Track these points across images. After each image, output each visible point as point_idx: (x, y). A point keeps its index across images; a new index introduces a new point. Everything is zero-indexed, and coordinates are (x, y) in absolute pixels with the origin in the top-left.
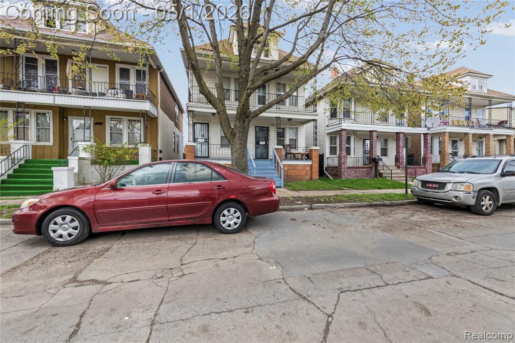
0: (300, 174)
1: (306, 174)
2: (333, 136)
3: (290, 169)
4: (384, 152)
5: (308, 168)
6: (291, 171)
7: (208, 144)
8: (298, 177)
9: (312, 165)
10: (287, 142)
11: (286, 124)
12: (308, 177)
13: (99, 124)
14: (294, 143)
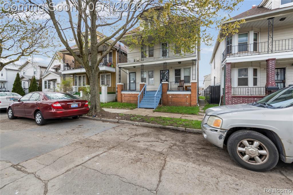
0: (181, 101)
1: (187, 101)
3: (173, 97)
5: (187, 97)
7: (136, 83)
8: (179, 103)
9: (191, 94)
10: (182, 78)
11: (180, 66)
12: (188, 104)
14: (188, 79)
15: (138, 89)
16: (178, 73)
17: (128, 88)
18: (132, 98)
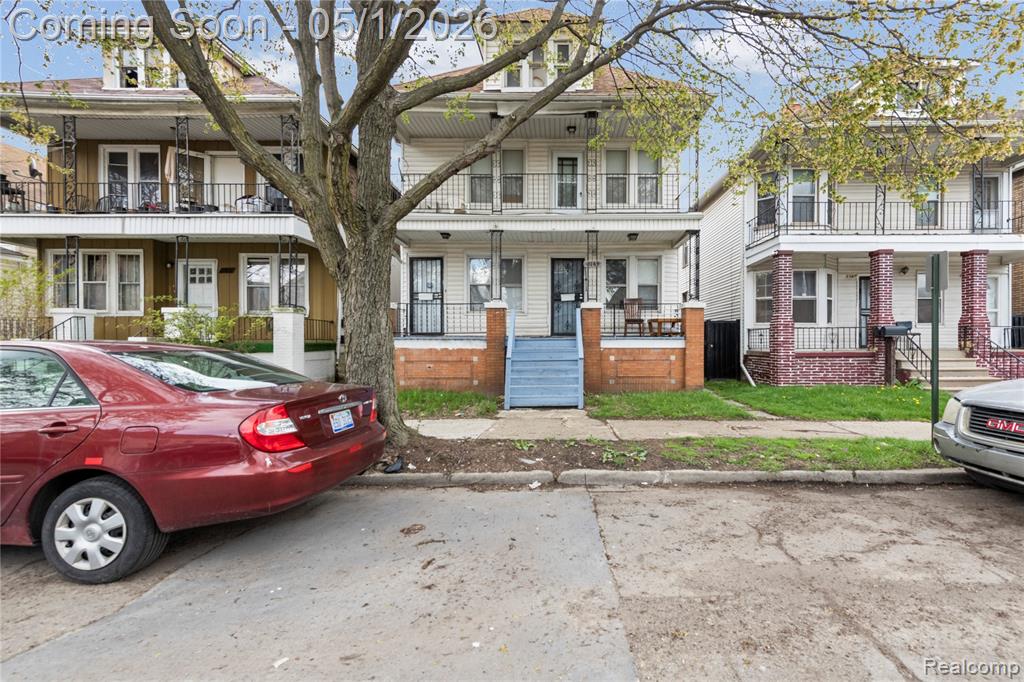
0: (651, 374)
1: (670, 373)
2: (767, 274)
3: (622, 361)
4: (930, 311)
5: (673, 358)
6: (625, 365)
7: (442, 304)
8: (645, 381)
9: (684, 349)
10: (632, 292)
11: (627, 250)
12: (673, 381)
13: (229, 271)
14: (651, 296)
15: (454, 327)
16: (617, 271)
17: (404, 324)
18: (445, 365)
